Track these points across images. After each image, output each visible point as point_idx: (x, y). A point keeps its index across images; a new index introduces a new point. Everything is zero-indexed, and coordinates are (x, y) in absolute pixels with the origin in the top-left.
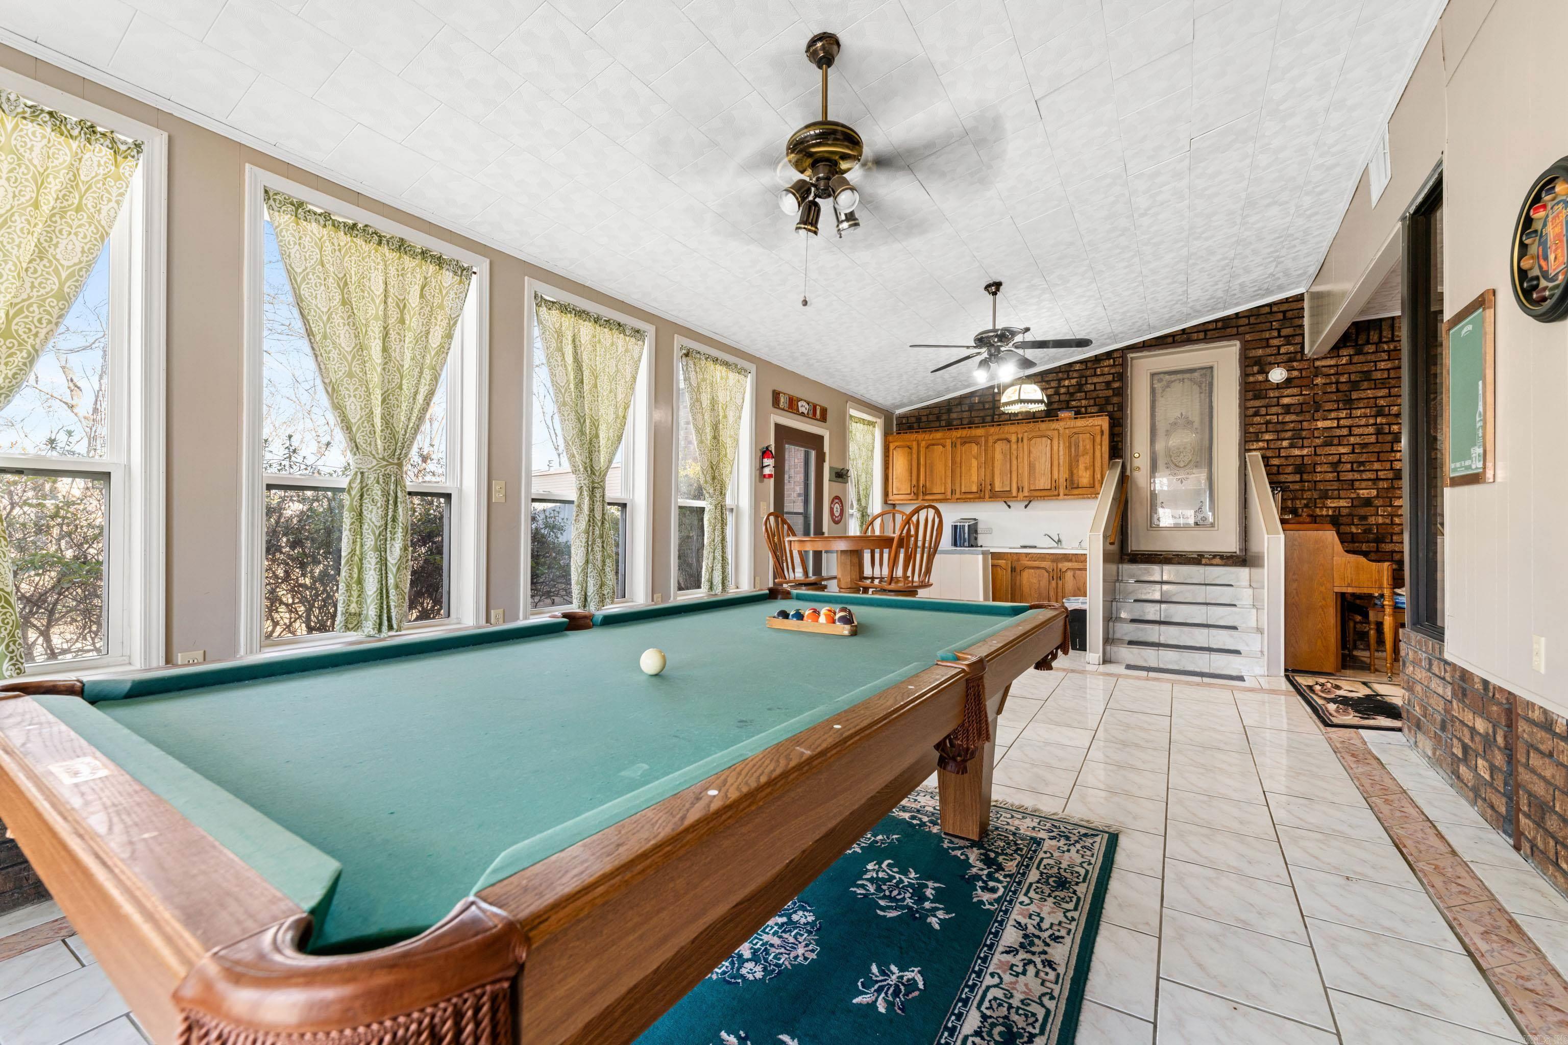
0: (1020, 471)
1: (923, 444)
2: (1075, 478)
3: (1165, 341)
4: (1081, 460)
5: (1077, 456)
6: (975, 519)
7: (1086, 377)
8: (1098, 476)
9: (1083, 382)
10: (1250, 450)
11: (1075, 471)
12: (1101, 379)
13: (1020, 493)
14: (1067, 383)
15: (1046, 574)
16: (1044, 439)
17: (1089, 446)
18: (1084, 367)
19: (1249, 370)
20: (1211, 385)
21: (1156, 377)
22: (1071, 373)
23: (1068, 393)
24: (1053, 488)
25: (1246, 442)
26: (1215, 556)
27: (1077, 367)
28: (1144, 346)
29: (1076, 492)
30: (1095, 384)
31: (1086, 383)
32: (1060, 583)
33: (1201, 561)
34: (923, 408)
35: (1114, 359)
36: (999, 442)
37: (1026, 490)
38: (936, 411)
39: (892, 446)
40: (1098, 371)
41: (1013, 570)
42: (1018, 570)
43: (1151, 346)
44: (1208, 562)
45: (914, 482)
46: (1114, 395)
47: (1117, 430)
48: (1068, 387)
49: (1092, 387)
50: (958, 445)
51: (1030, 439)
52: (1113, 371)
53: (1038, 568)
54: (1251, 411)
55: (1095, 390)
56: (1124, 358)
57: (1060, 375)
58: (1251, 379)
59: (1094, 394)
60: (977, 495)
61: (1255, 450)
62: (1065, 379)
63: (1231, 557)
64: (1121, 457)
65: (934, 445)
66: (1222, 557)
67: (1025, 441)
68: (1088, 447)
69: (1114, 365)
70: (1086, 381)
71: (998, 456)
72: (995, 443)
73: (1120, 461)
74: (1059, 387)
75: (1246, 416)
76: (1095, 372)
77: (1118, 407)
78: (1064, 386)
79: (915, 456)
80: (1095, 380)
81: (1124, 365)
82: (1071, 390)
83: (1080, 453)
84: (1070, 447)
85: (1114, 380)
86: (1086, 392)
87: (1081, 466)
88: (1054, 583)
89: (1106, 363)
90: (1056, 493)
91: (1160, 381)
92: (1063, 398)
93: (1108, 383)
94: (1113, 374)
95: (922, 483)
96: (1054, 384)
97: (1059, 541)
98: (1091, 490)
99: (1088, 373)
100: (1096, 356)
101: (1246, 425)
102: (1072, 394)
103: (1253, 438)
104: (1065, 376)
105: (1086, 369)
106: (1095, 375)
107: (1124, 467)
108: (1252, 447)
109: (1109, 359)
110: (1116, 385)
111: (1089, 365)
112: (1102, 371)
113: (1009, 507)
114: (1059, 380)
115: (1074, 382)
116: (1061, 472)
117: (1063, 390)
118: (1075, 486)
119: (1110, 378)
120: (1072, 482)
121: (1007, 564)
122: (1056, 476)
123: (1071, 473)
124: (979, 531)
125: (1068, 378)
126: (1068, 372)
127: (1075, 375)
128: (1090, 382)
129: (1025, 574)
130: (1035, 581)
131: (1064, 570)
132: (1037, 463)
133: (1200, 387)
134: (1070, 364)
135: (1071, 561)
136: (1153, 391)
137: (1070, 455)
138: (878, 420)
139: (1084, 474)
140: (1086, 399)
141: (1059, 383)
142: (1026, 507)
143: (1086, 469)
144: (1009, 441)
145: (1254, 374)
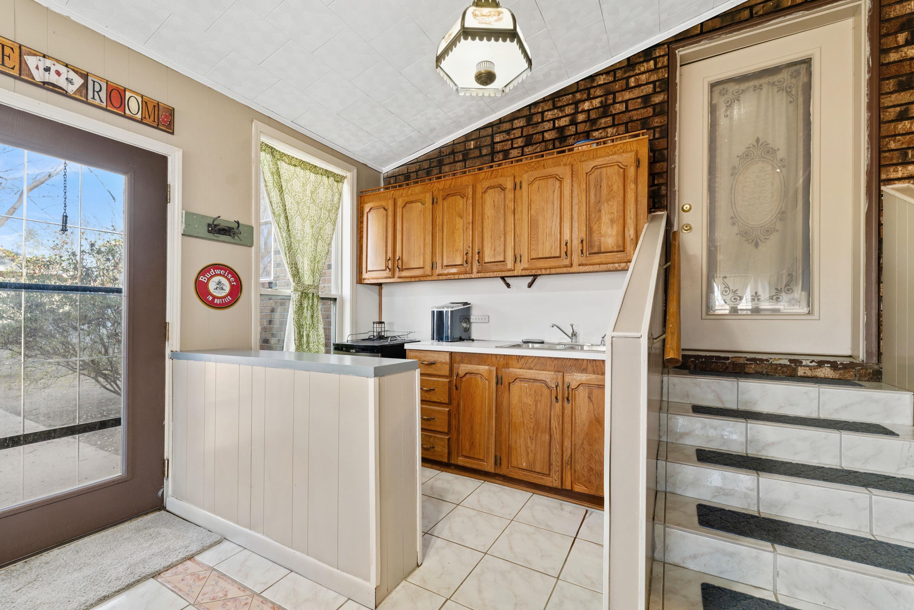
0: (518, 232)
1: (400, 203)
2: (595, 237)
3: (737, 18)
4: (605, 208)
5: (599, 202)
6: (466, 304)
7: (614, 93)
8: (631, 232)
9: (610, 101)
10: (890, 181)
11: (595, 227)
12: (637, 93)
13: (518, 264)
14: (586, 106)
15: (546, 391)
16: (551, 181)
17: (617, 186)
18: (611, 79)
19: (889, 42)
20: (808, 88)
21: (717, 89)
22: (592, 91)
23: (588, 120)
24: (563, 254)
25: (880, 167)
26: (821, 364)
27: (602, 80)
28: (702, 33)
29: (597, 259)
30: (626, 102)
31: (615, 102)
32: (568, 406)
33: (795, 370)
34: (411, 163)
35: (655, 59)
36: (490, 191)
37: (525, 259)
38: (426, 165)
39: (367, 208)
40: (632, 82)
41: (499, 381)
42: (506, 381)
43: (714, 30)
44: (809, 373)
45: (390, 255)
46: (655, 115)
47: (659, 167)
48: (589, 111)
49: (622, 107)
50: (440, 201)
51: (531, 184)
52: (654, 78)
53: (535, 380)
54: (892, 113)
55: (627, 110)
56: (671, 55)
57: (578, 96)
58: (893, 57)
59: (625, 118)
60: (462, 269)
61: (899, 179)
62: (584, 101)
63: (851, 366)
64: (664, 207)
65: (412, 202)
66: (834, 366)
67: (524, 186)
68: (615, 188)
69: (656, 69)
70: (614, 98)
71: (489, 212)
72: (485, 192)
73: (664, 213)
74: (577, 112)
75: (880, 122)
76: (627, 83)
77: (661, 132)
78: (583, 111)
79: (390, 219)
80: (627, 95)
81: (671, 67)
82: (593, 115)
83: (604, 198)
84: (587, 191)
85: (655, 92)
86: (613, 116)
87: (605, 218)
88: (558, 406)
89: (644, 67)
90: (567, 262)
91: (722, 94)
92: (581, 128)
93: (646, 98)
94: (654, 82)
95: (398, 254)
96: (569, 110)
97: (574, 334)
98: (620, 255)
99: (617, 86)
100: (628, 59)
101: (881, 138)
102: (593, 122)
103: (896, 157)
104: (585, 96)
105: (614, 81)
106: (628, 88)
107: (669, 224)
108: (893, 176)
109: (647, 61)
110: (657, 99)
111: (619, 74)
112: (637, 80)
113: (508, 285)
114: (576, 103)
115: (596, 102)
116: (575, 230)
117: (581, 117)
118: (596, 250)
119: (649, 89)
120: (591, 244)
121: (490, 371)
122: (567, 236)
123: (590, 231)
124: (473, 319)
125: (589, 99)
126: (588, 89)
127: (599, 92)
128: (620, 99)
129: (515, 388)
130: (529, 401)
131: (573, 386)
132: (540, 218)
133: (788, 93)
134: (592, 78)
135: (584, 370)
136: (713, 109)
137: (588, 203)
138: (349, 175)
139: (609, 231)
140: (613, 125)
141: (577, 108)
142: (530, 285)
143: (612, 221)
144: (503, 189)
145: (898, 48)
